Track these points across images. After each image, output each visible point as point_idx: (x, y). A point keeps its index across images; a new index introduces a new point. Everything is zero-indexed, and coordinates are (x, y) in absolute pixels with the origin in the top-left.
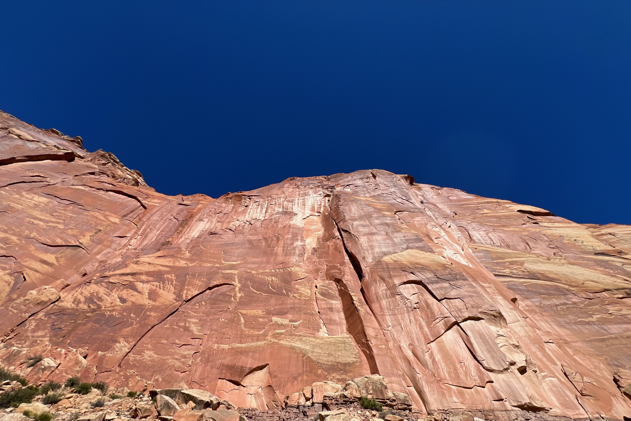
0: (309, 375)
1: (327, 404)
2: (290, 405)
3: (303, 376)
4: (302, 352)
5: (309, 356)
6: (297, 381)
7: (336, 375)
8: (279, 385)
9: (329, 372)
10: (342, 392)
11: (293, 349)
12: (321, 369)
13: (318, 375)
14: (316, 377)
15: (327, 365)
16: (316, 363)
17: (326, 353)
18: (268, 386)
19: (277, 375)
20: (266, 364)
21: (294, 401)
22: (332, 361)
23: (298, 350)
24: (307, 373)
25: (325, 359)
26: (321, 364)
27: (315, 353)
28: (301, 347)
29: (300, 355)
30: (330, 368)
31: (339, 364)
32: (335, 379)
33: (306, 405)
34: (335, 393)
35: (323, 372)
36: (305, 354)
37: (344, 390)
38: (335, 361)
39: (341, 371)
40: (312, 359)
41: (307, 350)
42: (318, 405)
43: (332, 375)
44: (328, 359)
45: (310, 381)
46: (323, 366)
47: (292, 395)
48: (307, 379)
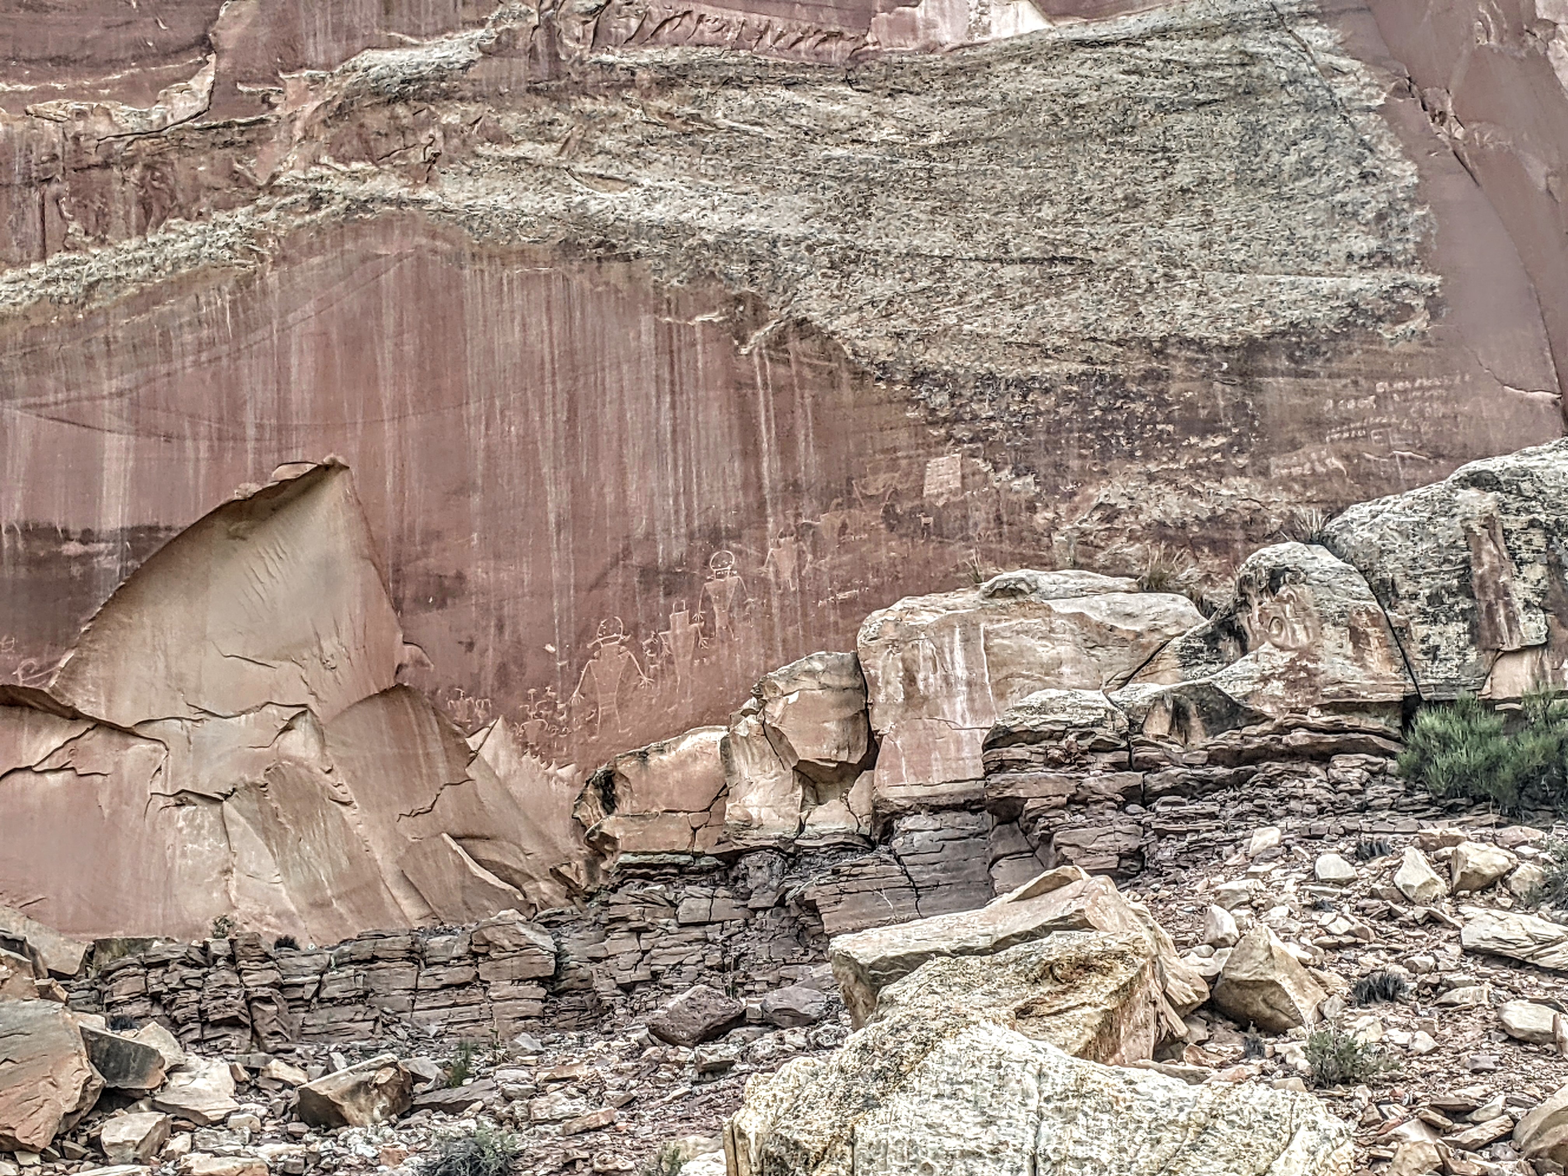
0: (826, 523)
1: (1029, 805)
2: (645, 853)
3: (752, 551)
4: (721, 281)
5: (804, 319)
6: (692, 607)
7: (1144, 484)
8: (502, 670)
9: (1057, 466)
10: (1197, 664)
11: (608, 259)
12: (959, 442)
13: (924, 520)
14: (906, 535)
15: (1025, 396)
16: (891, 382)
17: (1007, 252)
18: (384, 693)
19: (460, 577)
20: (309, 467)
21: (681, 815)
22: (1094, 339)
23: (663, 265)
24: (798, 515)
25: (1003, 331)
26: (952, 396)
27: (876, 275)
28: (703, 223)
29: (699, 319)
30: (1069, 419)
31: (1175, 357)
32: (1124, 539)
33: (808, 843)
34: (1121, 686)
35: (979, 472)
36: (749, 305)
37: (1221, 645)
38: (1126, 333)
39: (1193, 440)
40: (838, 348)
41: (774, 243)
42: (938, 826)
43: (1090, 498)
44: (1039, 322)
45: (841, 596)
46: (975, 406)
47: (654, 760)
48: (801, 567)
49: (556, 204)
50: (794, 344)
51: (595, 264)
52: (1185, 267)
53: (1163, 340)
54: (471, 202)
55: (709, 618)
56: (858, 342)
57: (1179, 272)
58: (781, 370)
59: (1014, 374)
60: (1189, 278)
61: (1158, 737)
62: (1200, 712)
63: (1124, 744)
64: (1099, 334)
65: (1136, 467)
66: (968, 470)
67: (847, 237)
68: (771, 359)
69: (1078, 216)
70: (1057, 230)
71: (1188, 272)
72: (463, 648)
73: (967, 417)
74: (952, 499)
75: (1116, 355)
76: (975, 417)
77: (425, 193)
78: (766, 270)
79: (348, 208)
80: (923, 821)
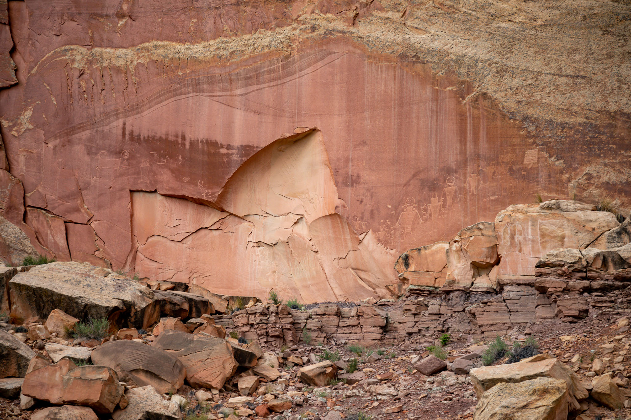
0: (488, 170)
1: (550, 290)
2: (418, 286)
3: (462, 178)
4: (456, 75)
5: (486, 93)
6: (439, 197)
7: (603, 167)
8: (372, 212)
9: (572, 157)
10: (613, 242)
11: (417, 62)
12: (537, 145)
13: (523, 173)
14: (516, 178)
15: (563, 130)
16: (515, 120)
17: (561, 72)
18: (330, 215)
19: (358, 176)
20: (307, 129)
21: (431, 273)
22: (590, 110)
23: (436, 67)
24: (479, 166)
25: (558, 103)
26: (537, 127)
27: (512, 77)
28: (452, 51)
29: (448, 89)
30: (578, 140)
31: (618, 119)
32: (594, 187)
33: (474, 290)
34: (586, 248)
35: (544, 157)
36: (466, 85)
37: (622, 236)
38: (602, 108)
39: (622, 152)
40: (497, 105)
41: (477, 61)
42: (519, 290)
43: (583, 171)
44: (571, 101)
45: (492, 198)
46: (545, 132)
47: (423, 252)
48: (478, 185)
49: (399, 39)
50: (481, 102)
51: (412, 64)
52: (626, 84)
53: (615, 112)
54: (368, 34)
55: (445, 201)
56: (504, 103)
57: (623, 86)
58: (476, 111)
59: (559, 121)
60: (627, 88)
61: (597, 268)
62: (612, 261)
63: (585, 270)
64: (592, 108)
65: (601, 161)
66: (540, 156)
67: (504, 61)
68: (473, 107)
69: (589, 60)
70: (580, 65)
71: (627, 86)
72: (359, 202)
73: (541, 136)
74: (534, 166)
75: (597, 117)
76: (544, 136)
77: (352, 29)
78: (473, 72)
79: (325, 33)
80: (514, 288)
